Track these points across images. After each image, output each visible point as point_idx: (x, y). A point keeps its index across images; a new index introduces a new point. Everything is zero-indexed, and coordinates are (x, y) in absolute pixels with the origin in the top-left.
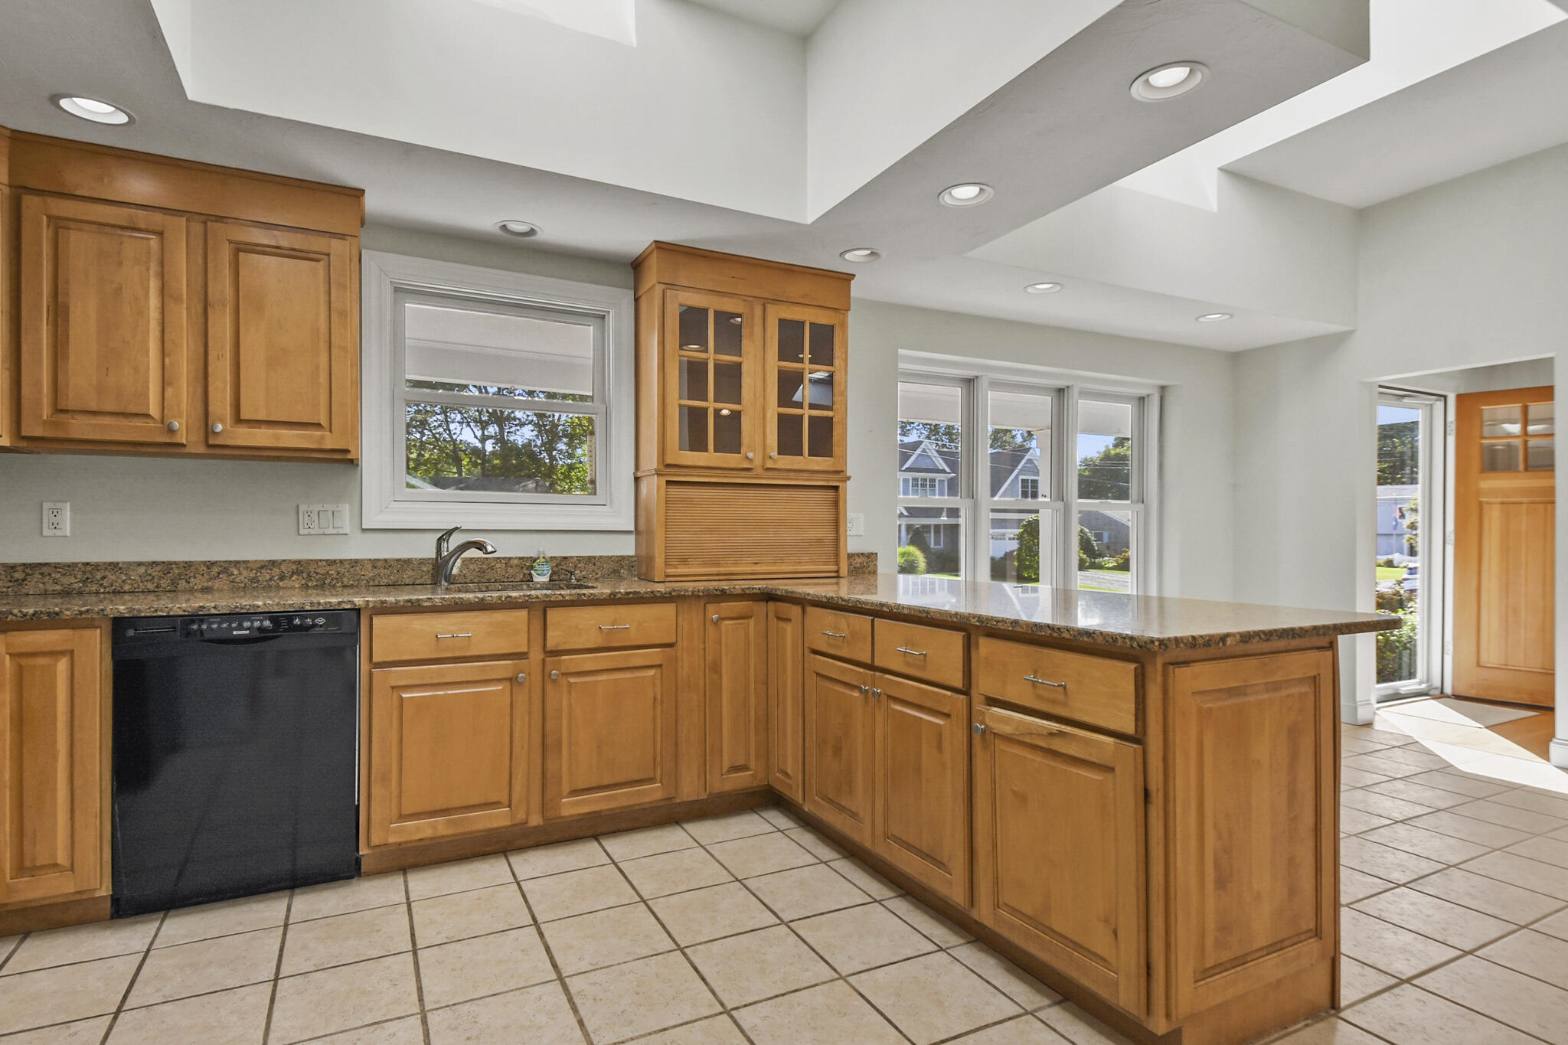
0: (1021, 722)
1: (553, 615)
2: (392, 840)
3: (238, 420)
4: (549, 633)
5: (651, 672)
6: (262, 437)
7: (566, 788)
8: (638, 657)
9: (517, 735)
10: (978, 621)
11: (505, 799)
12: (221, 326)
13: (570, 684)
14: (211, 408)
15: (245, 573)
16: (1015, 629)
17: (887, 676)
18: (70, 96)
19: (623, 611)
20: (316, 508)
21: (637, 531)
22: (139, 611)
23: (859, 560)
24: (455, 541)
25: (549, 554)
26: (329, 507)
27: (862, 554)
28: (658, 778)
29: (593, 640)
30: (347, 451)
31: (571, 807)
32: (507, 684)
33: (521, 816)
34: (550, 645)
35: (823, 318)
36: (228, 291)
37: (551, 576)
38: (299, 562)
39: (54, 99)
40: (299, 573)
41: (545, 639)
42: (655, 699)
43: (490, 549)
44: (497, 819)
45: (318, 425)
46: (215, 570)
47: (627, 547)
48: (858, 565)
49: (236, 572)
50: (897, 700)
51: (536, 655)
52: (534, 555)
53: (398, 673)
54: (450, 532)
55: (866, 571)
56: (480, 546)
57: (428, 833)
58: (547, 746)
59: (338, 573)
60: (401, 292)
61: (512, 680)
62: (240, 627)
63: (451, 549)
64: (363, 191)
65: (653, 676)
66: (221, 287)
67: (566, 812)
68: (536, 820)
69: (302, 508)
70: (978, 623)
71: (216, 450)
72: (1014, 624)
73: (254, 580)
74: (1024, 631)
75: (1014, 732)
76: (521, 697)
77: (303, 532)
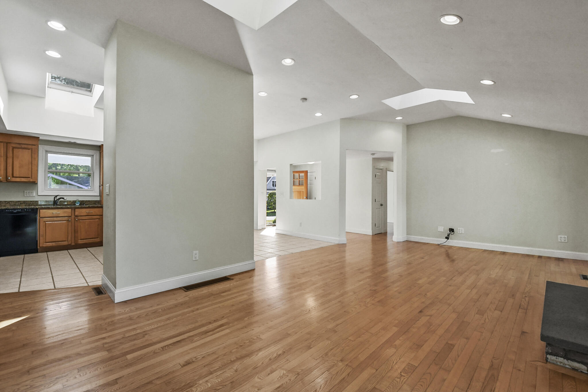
1: (76, 210)
2: (44, 246)
3: (13, 177)
4: (76, 213)
5: (98, 220)
6: (18, 180)
7: (79, 238)
9: (69, 230)
11: (67, 240)
12: (10, 161)
13: (80, 221)
14: (8, 175)
15: (13, 203)
19: (91, 209)
20: (28, 191)
21: (100, 196)
24: (58, 197)
25: (79, 200)
26: (31, 191)
28: (99, 237)
29: (85, 214)
30: (35, 182)
31: (80, 242)
32: (67, 221)
33: (70, 243)
34: (76, 215)
36: (11, 155)
37: (80, 204)
38: (24, 201)
40: (24, 203)
41: (75, 213)
42: (98, 224)
43: (65, 199)
44: (65, 243)
45: (29, 178)
46: (6, 202)
47: (98, 199)
49: (11, 203)
51: (73, 216)
52: (76, 200)
53: (45, 219)
54: (57, 196)
56: (63, 198)
57: (51, 245)
58: (76, 231)
59: (33, 203)
60: (47, 152)
61: (68, 221)
62: (15, 211)
63: (57, 199)
66: (10, 154)
67: (79, 243)
68: (73, 244)
69: (25, 191)
71: (8, 182)
73: (15, 204)
76: (70, 224)
77: (25, 196)
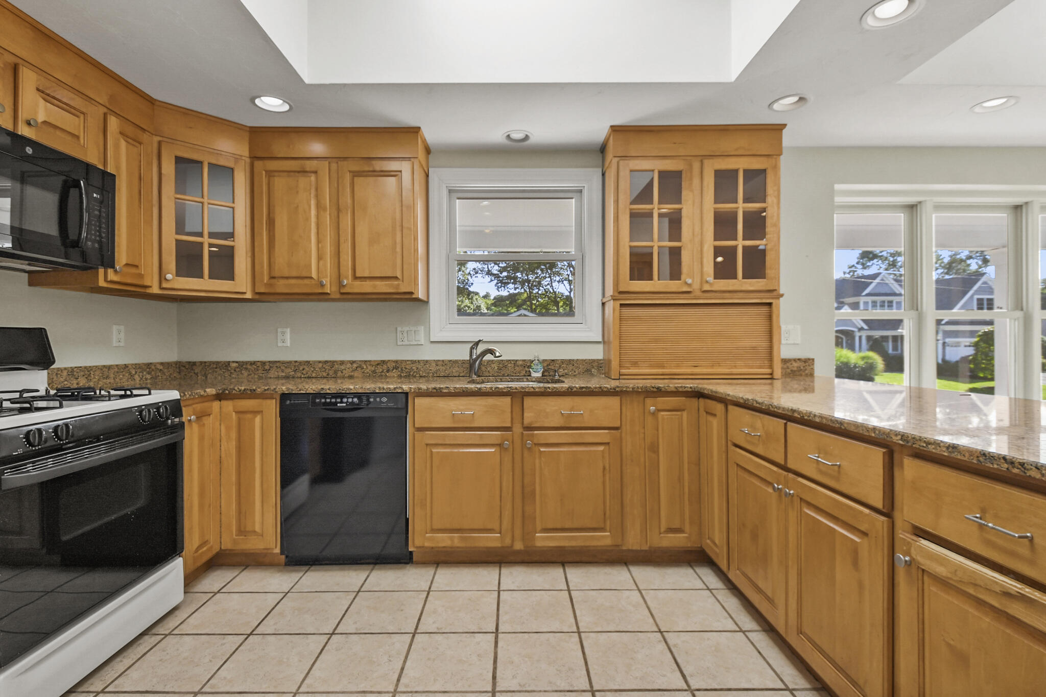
0: (961, 567)
1: (528, 401)
2: (427, 544)
3: (356, 278)
4: (525, 415)
5: (601, 448)
6: (367, 287)
7: (539, 526)
8: (590, 436)
9: (504, 484)
10: (901, 439)
11: (496, 527)
12: (346, 221)
13: (541, 452)
14: (341, 271)
15: (369, 367)
16: (953, 455)
17: (800, 479)
18: (259, 97)
19: (578, 400)
20: (406, 329)
21: (604, 342)
22: (292, 390)
23: (795, 364)
24: (481, 348)
25: (542, 358)
26: (413, 329)
27: (799, 359)
28: (608, 529)
29: (556, 421)
30: (412, 293)
31: (543, 540)
32: (498, 448)
33: (508, 542)
34: (526, 422)
35: (755, 164)
36: (349, 201)
37: (543, 373)
38: (396, 362)
39: (252, 100)
40: (396, 368)
41: (523, 419)
42: (604, 468)
43: (497, 354)
44: (491, 540)
45: (396, 278)
46: (355, 365)
47: (597, 353)
48: (795, 369)
49: (365, 367)
50: (810, 505)
51: (518, 429)
52: (532, 358)
54: (477, 343)
55: (804, 374)
56: (491, 352)
57: (448, 543)
58: (527, 495)
59: (417, 368)
60: (452, 192)
61: (500, 445)
62: (342, 402)
63: (478, 353)
64: (420, 128)
65: (603, 450)
66: (347, 199)
67: (539, 544)
68: (519, 546)
69: (399, 329)
70: (901, 442)
71: (347, 296)
72: (950, 449)
73: (374, 372)
74: (965, 459)
75: (949, 575)
76: (507, 459)
77: (399, 343)
